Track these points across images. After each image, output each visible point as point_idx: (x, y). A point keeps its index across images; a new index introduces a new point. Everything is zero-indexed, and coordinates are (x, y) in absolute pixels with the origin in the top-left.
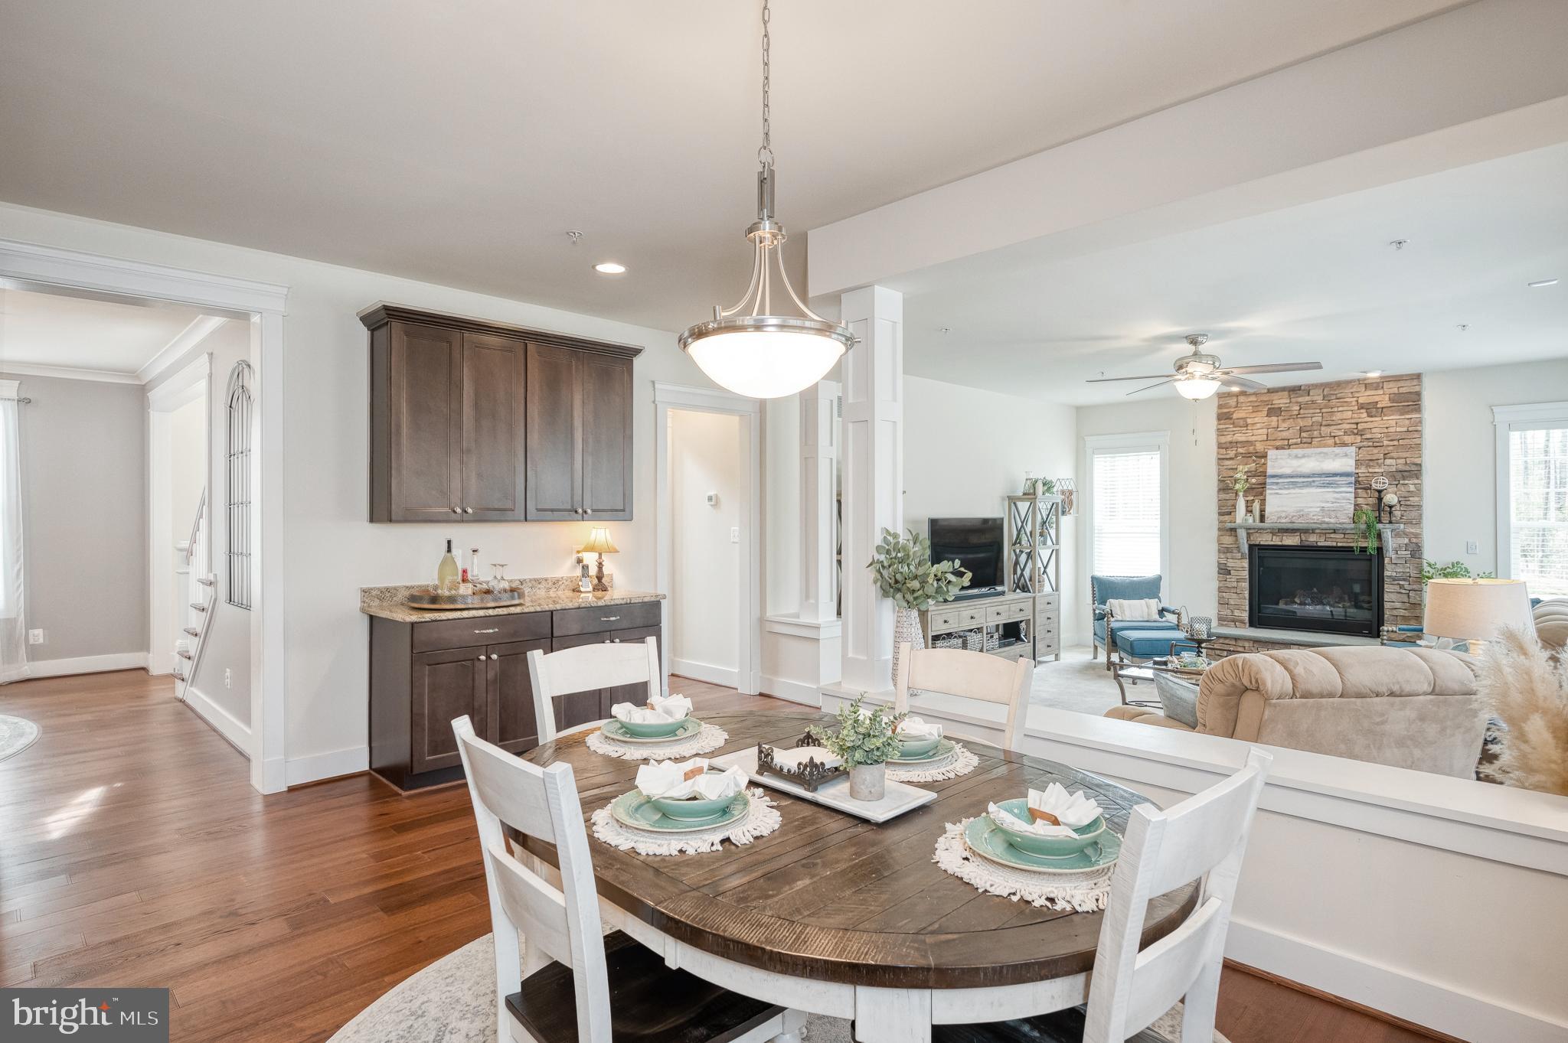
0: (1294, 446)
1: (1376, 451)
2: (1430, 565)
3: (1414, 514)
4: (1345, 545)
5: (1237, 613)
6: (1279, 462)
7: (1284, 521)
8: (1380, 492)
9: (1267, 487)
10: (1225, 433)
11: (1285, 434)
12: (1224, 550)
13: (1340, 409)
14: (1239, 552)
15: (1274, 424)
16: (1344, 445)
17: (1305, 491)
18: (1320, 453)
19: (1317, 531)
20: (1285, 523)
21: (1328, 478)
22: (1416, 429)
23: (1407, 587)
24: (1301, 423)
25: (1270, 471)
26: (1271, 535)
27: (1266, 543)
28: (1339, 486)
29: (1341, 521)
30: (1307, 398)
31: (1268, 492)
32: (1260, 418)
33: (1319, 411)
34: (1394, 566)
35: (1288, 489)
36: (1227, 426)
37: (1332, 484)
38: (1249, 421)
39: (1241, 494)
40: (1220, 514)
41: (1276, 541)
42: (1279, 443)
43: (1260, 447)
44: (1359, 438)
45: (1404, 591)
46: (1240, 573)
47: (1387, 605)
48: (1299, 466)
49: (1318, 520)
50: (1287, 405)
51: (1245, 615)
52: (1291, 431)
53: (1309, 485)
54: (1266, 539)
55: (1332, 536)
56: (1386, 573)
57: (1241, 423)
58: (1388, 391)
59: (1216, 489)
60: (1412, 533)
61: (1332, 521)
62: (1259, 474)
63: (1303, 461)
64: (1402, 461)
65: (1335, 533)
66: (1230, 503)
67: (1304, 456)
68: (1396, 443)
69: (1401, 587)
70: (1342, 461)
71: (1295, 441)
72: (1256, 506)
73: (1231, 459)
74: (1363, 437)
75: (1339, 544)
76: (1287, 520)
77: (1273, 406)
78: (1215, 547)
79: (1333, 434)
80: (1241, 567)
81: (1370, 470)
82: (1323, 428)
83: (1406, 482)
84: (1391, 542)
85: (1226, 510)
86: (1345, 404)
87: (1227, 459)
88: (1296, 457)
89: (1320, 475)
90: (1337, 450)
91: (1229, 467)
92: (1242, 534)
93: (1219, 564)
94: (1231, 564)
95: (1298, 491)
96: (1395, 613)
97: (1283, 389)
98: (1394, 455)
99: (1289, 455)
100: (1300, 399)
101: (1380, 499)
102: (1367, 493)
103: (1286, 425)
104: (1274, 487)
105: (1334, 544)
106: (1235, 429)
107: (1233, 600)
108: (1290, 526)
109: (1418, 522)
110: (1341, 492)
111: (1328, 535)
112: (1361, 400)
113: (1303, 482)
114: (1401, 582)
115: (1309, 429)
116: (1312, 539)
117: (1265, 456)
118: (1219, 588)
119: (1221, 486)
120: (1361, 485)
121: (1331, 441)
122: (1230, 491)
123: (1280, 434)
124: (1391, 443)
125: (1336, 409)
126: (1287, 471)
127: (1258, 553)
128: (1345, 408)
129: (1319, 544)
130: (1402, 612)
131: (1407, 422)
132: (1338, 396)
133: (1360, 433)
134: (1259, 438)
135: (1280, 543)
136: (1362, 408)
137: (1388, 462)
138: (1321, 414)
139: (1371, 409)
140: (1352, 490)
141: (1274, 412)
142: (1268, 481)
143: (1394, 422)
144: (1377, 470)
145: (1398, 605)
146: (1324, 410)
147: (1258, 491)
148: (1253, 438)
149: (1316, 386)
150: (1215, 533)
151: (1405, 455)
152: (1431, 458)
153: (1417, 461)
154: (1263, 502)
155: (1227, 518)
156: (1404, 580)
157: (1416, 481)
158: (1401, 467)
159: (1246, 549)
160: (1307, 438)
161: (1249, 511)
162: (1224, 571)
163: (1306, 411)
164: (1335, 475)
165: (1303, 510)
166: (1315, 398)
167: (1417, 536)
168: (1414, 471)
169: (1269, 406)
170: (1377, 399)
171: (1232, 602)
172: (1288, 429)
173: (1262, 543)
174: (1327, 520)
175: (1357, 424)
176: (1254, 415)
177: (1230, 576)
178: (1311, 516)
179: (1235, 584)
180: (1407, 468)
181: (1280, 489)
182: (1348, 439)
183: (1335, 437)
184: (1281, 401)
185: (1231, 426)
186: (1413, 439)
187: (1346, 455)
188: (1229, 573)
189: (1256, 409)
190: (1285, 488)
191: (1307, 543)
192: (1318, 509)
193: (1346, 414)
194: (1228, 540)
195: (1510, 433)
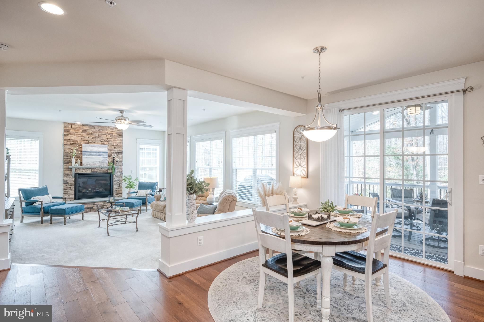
0: (90, 143)
1: (112, 146)
2: (125, 176)
3: (121, 164)
4: (104, 172)
5: (71, 196)
6: (86, 148)
7: (88, 166)
8: (114, 158)
9: (83, 155)
10: (67, 136)
11: (87, 139)
12: (66, 175)
13: (103, 134)
14: (72, 176)
15: (84, 135)
16: (104, 144)
17: (94, 157)
18: (98, 146)
19: (97, 168)
20: (89, 166)
21: (101, 153)
22: (121, 142)
23: (119, 183)
24: (92, 136)
25: (83, 150)
26: (82, 170)
27: (81, 173)
28: (104, 156)
29: (105, 165)
30: (94, 129)
31: (83, 156)
32: (79, 133)
33: (97, 133)
34: (116, 177)
35: (89, 156)
36: (68, 134)
37: (102, 155)
38: (76, 133)
39: (73, 157)
40: (64, 163)
41: (84, 172)
42: (86, 142)
43: (79, 142)
44: (108, 142)
45: (119, 184)
46: (72, 183)
47: (114, 188)
48: (92, 149)
49: (99, 165)
50: (88, 130)
51: (73, 196)
52: (89, 138)
53: (95, 155)
54: (81, 171)
55: (101, 170)
56: (115, 179)
57: (73, 133)
58: (115, 131)
59: (62, 155)
60: (121, 169)
61: (103, 165)
62: (79, 151)
63: (93, 148)
64: (118, 150)
65: (101, 169)
66: (68, 160)
67: (94, 146)
68: (117, 145)
69: (118, 183)
70: (104, 149)
71: (90, 141)
72: (79, 161)
73: (69, 145)
74: (109, 142)
75: (103, 172)
76: (89, 165)
77: (84, 130)
78: (62, 174)
79: (101, 141)
80: (72, 180)
81: (111, 152)
82: (98, 139)
83: (119, 155)
84: (117, 171)
85: (67, 162)
86: (105, 133)
87: (67, 145)
88: (91, 146)
89: (99, 152)
90: (103, 145)
91: (68, 148)
92: (74, 170)
93: (64, 180)
94: (69, 180)
95: (92, 156)
96: (116, 190)
97: (87, 125)
98: (117, 148)
99: (89, 146)
100: (92, 129)
101: (114, 160)
102: (110, 158)
103: (88, 136)
104: (85, 155)
105: (101, 172)
106: (71, 135)
107: (69, 191)
108: (91, 167)
109: (121, 166)
110: (104, 157)
111: (100, 170)
112: (109, 132)
113: (94, 154)
114: (118, 182)
115: (95, 138)
116: (95, 171)
117: (81, 145)
118: (64, 188)
119: (65, 154)
120: (110, 156)
121: (101, 143)
122: (69, 156)
123: (85, 139)
124: (116, 145)
125: (102, 134)
126: (89, 150)
127: (78, 176)
128: (105, 134)
129: (97, 172)
130: (118, 189)
131: (120, 140)
132: (103, 130)
133: (108, 141)
134: (79, 139)
135: (86, 172)
136: (109, 134)
137: (115, 150)
138: (98, 135)
139: (111, 135)
140: (107, 157)
141: (84, 131)
142: (83, 153)
143: (117, 139)
144: (113, 152)
145: (117, 188)
146: (99, 134)
147: (80, 155)
148: (77, 139)
149: (97, 126)
150: (62, 170)
151: (119, 148)
152: (124, 149)
153: (122, 150)
154: (81, 159)
155: (67, 165)
156: (119, 181)
157: (122, 155)
158: (118, 151)
159: (74, 175)
160: (94, 141)
161: (76, 162)
162: (66, 182)
163: (94, 133)
164: (103, 152)
165: (94, 162)
166: (97, 130)
167: (122, 169)
168: (120, 153)
169: (82, 130)
170: (113, 132)
171: (69, 192)
172: (88, 137)
173: (80, 172)
174: (101, 165)
175: (108, 138)
176: (77, 132)
177: (68, 184)
178: (96, 164)
179: (70, 187)
180: (120, 152)
181: (87, 156)
182: (105, 143)
183: (102, 141)
184: (86, 128)
185: (70, 134)
186: (120, 145)
187: (105, 147)
188: (68, 183)
189: (78, 130)
190: (88, 156)
191: (94, 172)
192: (98, 162)
193: (104, 135)
194: (68, 172)
195: (140, 145)
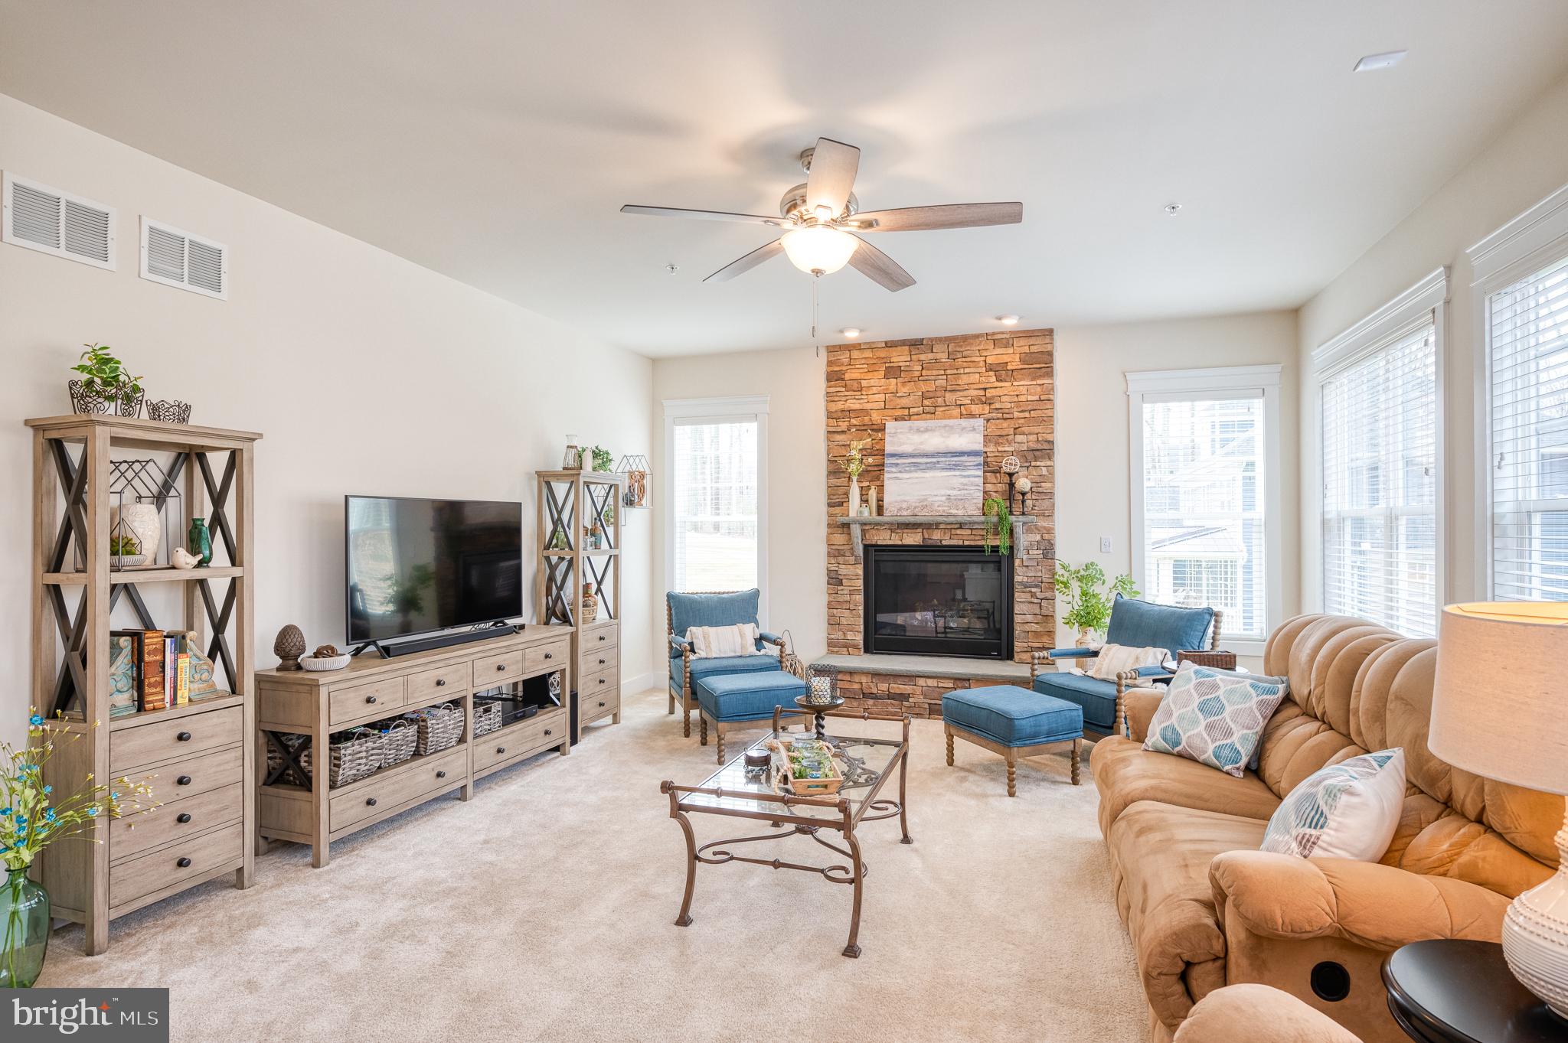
0: (916, 416)
1: (1005, 424)
2: (1064, 567)
3: (1046, 504)
4: (972, 543)
5: (850, 636)
6: (901, 437)
7: (905, 513)
8: (1011, 475)
9: (886, 469)
10: (836, 399)
11: (905, 402)
12: (834, 553)
13: (967, 370)
14: (853, 555)
15: (892, 388)
16: (972, 416)
17: (929, 474)
18: (945, 426)
19: (942, 526)
20: (906, 516)
21: (954, 458)
22: (1046, 400)
23: (1039, 595)
24: (924, 387)
25: (889, 449)
26: (889, 531)
27: (885, 543)
28: (966, 468)
29: (969, 513)
30: (931, 356)
31: (886, 475)
32: (876, 380)
33: (942, 372)
34: (1024, 568)
35: (910, 471)
36: (838, 389)
37: (958, 465)
38: (864, 383)
39: (855, 478)
40: (830, 505)
41: (895, 540)
42: (899, 413)
43: (876, 417)
44: (987, 408)
45: (1036, 601)
46: (853, 583)
47: (1018, 619)
48: (922, 443)
49: (944, 511)
50: (908, 364)
51: (859, 638)
52: (912, 398)
53: (932, 467)
54: (884, 538)
55: (959, 532)
56: (1017, 579)
57: (855, 385)
58: (1019, 350)
59: (825, 473)
60: (1045, 528)
61: (960, 512)
62: (876, 453)
63: (926, 436)
64: (1033, 438)
65: (961, 528)
66: (842, 490)
67: (927, 430)
68: (1027, 414)
69: (1033, 595)
70: (967, 436)
71: (915, 410)
72: (873, 494)
73: (843, 432)
74: (993, 406)
75: (967, 543)
76: (909, 512)
77: (892, 365)
78: (823, 549)
79: (959, 402)
80: (855, 573)
81: (1000, 449)
82: (948, 395)
83: (1038, 463)
84: (1023, 540)
85: (837, 501)
86: (971, 365)
87: (837, 432)
88: (918, 431)
89: (946, 454)
90: (964, 422)
91: (841, 443)
92: (856, 530)
93: (829, 571)
94: (844, 570)
95: (919, 474)
96: (1027, 628)
97: (904, 343)
98: (1025, 429)
99: (911, 428)
100: (923, 357)
101: (1012, 485)
102: (996, 477)
103: (905, 390)
104: (894, 470)
105: (960, 543)
106: (847, 393)
107: (846, 618)
108: (912, 519)
109: (1048, 513)
110: (969, 476)
111: (953, 532)
112: (989, 361)
113: (927, 463)
114: (1033, 590)
115: (931, 395)
116: (937, 536)
117: (882, 429)
118: (829, 603)
119: (831, 468)
120: (991, 468)
121: (956, 412)
122: (842, 475)
123: (899, 401)
124: (1022, 415)
125: (962, 371)
126: (907, 448)
127: (875, 555)
128: (972, 370)
129: (944, 543)
130: (1034, 627)
131: (1039, 389)
132: (965, 353)
133: (988, 402)
134: (875, 406)
135: (900, 543)
136: (991, 370)
137: (1019, 438)
138: (945, 377)
139: (1000, 371)
140: (980, 473)
141: (893, 372)
142: (888, 461)
143: (1025, 388)
144: (1007, 449)
145: (1029, 618)
146: (949, 372)
147: (874, 474)
148: (868, 406)
149: (940, 340)
150: (823, 531)
151: (1036, 430)
152: (1063, 435)
153: (1049, 437)
154: (881, 489)
155: (837, 510)
156: (1036, 586)
157: (1049, 463)
158: (1033, 445)
159: (860, 551)
160: (930, 408)
161: (864, 501)
162: (835, 580)
163: (929, 373)
164: (962, 454)
165: (926, 500)
166: (939, 356)
167: (1050, 531)
168: (1044, 451)
169: (887, 365)
170: (1006, 359)
171: (844, 621)
172: (908, 394)
173: (879, 543)
174: (954, 511)
175: (985, 389)
176: (870, 375)
177: (842, 587)
178: (936, 508)
179: (847, 598)
180: (1039, 447)
181: (900, 472)
182: (976, 409)
183: (961, 405)
184: (900, 358)
185: (844, 389)
186: (1042, 411)
187: (974, 429)
188: (841, 584)
189: (872, 369)
190: (906, 471)
191: (930, 542)
192: (944, 498)
193: (973, 377)
194: (840, 539)
195: (1144, 405)
